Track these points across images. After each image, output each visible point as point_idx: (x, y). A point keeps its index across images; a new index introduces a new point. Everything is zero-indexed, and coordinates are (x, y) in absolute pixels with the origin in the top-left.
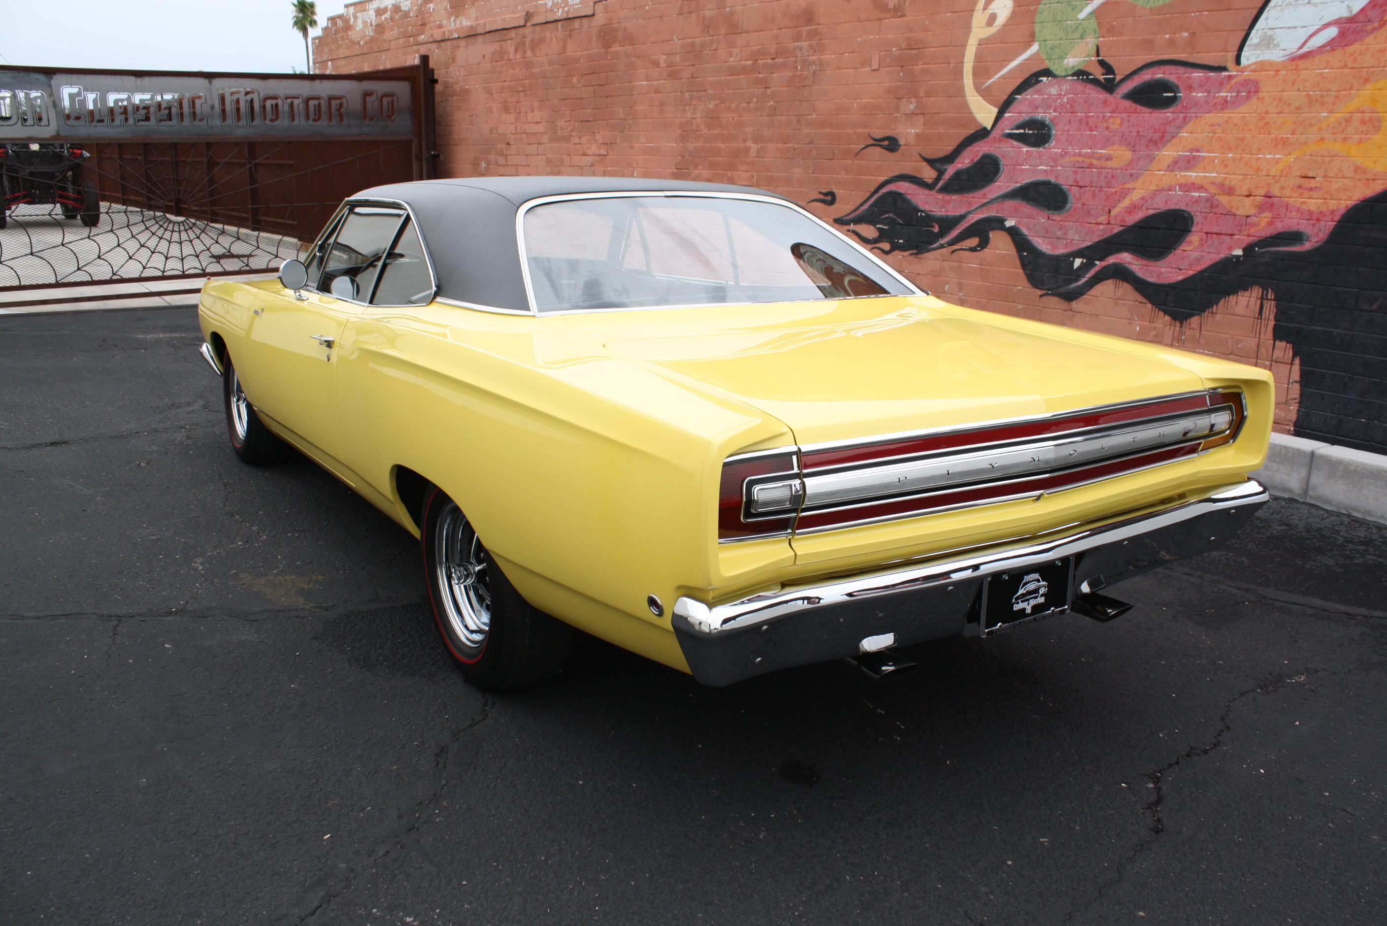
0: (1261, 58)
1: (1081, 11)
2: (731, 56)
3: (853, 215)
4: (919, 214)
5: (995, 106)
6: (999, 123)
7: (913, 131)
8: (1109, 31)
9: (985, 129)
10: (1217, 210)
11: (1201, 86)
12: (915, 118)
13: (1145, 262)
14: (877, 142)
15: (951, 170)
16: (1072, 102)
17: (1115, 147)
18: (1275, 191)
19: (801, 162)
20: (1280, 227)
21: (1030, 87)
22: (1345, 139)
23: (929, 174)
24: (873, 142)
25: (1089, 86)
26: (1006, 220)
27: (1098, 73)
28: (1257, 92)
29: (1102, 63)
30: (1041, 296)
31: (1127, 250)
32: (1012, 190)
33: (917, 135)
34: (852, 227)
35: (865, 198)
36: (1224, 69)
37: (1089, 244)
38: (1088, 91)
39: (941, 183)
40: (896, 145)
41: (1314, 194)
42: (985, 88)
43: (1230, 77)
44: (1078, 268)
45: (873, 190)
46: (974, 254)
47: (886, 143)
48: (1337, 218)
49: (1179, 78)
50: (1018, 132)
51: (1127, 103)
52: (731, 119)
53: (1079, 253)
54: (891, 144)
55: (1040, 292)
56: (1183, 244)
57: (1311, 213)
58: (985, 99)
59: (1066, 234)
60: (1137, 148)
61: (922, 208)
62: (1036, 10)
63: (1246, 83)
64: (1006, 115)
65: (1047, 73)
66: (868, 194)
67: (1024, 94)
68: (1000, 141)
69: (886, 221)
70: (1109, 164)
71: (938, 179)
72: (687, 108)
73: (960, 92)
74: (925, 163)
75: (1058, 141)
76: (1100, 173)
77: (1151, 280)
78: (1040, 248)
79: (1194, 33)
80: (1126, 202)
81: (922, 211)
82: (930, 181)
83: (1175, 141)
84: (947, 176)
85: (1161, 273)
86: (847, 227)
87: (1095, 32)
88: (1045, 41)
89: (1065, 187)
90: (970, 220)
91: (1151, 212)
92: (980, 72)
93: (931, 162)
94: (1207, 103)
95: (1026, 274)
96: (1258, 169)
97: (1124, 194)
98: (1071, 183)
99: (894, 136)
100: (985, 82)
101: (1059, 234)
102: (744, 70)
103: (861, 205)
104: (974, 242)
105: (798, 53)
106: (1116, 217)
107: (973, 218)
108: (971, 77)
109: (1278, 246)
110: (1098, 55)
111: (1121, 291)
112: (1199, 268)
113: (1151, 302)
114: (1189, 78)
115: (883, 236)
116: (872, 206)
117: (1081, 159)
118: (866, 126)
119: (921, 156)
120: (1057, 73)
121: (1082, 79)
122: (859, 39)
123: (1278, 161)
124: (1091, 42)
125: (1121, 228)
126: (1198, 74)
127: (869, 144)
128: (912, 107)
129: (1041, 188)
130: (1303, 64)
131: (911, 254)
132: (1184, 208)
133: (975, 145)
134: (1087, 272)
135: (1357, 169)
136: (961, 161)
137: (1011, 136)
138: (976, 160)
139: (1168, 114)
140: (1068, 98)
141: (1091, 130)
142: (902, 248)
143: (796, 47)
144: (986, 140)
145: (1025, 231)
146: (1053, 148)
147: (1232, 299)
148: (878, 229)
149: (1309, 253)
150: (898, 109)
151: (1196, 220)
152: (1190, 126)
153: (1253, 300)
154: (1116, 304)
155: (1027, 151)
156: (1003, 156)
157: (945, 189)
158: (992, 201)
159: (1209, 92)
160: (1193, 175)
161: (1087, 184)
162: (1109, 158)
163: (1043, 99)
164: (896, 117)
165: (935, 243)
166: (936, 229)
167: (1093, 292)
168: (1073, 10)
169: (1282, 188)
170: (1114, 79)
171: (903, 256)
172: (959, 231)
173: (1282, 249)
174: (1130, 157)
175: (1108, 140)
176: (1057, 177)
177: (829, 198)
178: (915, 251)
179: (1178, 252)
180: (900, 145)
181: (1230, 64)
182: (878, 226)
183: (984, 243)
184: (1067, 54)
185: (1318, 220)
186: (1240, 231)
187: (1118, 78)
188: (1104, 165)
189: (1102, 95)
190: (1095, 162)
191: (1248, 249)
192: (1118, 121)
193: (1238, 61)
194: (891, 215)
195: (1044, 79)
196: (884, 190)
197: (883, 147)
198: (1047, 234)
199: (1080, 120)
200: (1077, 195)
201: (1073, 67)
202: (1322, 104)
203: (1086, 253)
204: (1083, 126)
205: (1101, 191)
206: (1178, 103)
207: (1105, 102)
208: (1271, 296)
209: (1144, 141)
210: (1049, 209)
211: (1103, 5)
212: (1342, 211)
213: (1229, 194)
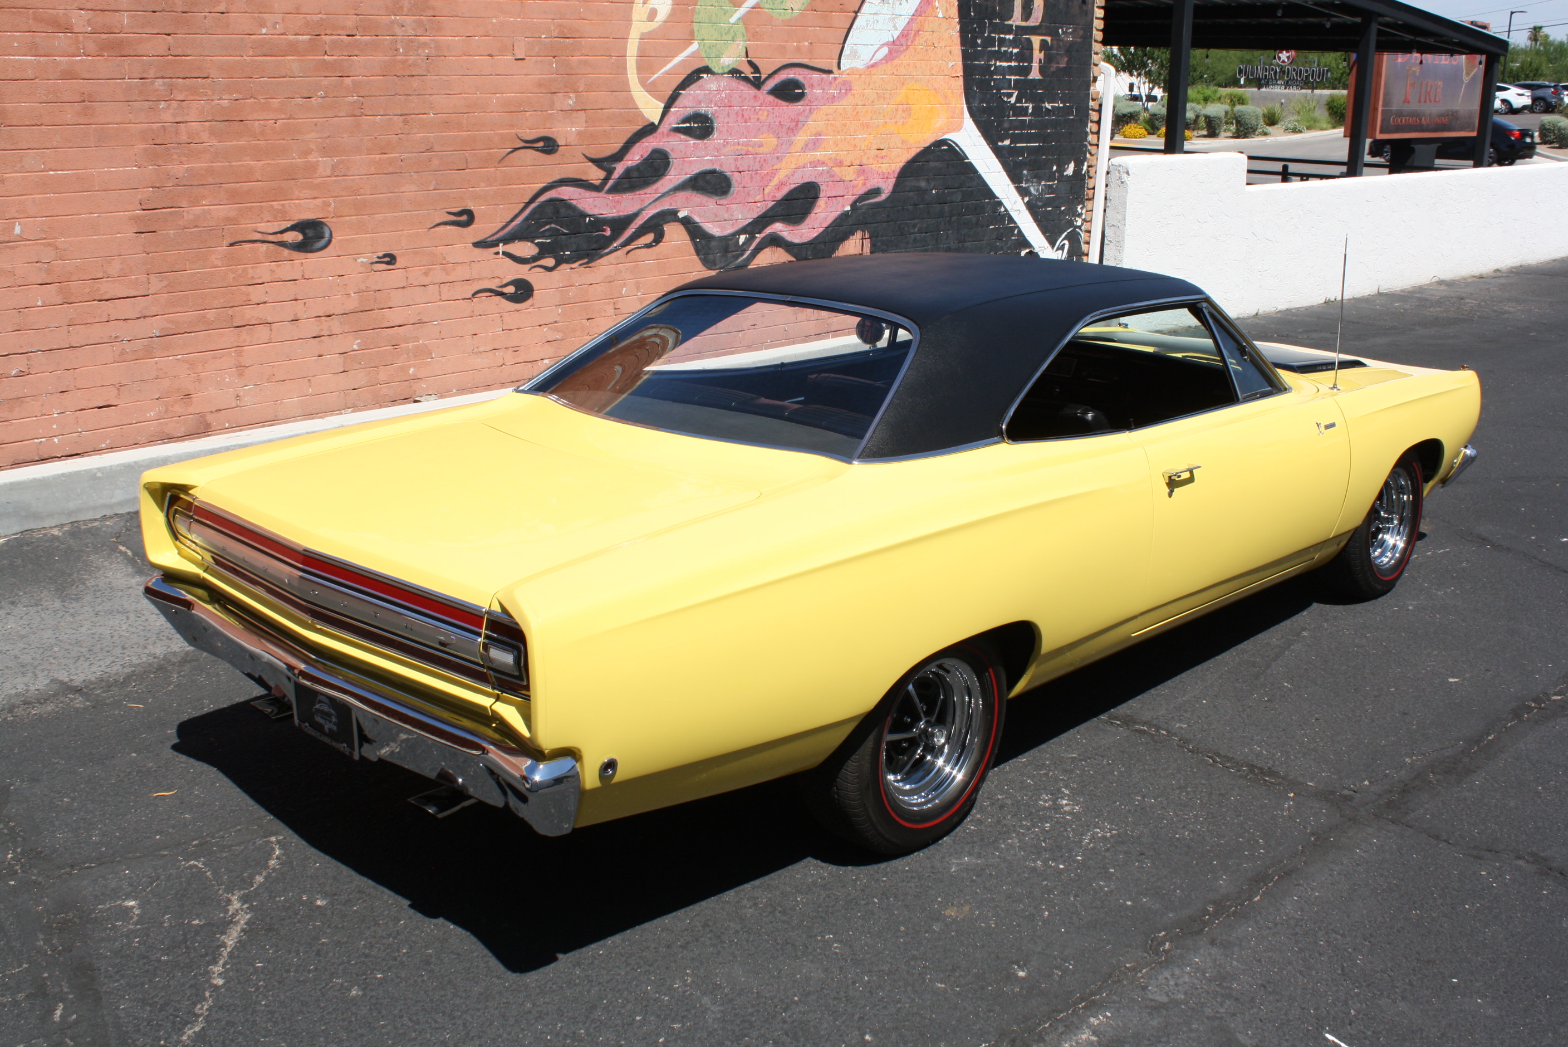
0: (852, 65)
1: (732, 16)
2: (262, 26)
3: (501, 234)
4: (588, 219)
5: (662, 102)
6: (666, 118)
7: (574, 129)
8: (753, 36)
9: (653, 124)
10: (835, 179)
11: (818, 85)
12: (574, 114)
13: (791, 228)
14: (529, 144)
15: (620, 169)
16: (729, 97)
17: (765, 135)
18: (865, 161)
19: (415, 176)
20: (869, 186)
21: (692, 83)
22: (896, 122)
23: (596, 175)
24: (523, 144)
25: (742, 83)
26: (679, 211)
27: (748, 71)
28: (850, 90)
29: (751, 63)
31: (778, 221)
32: (683, 182)
33: (579, 133)
34: (501, 248)
35: (517, 211)
36: (830, 72)
37: (751, 220)
38: (742, 88)
39: (611, 183)
40: (553, 146)
41: (884, 161)
42: (650, 83)
43: (835, 78)
44: (744, 244)
45: (527, 201)
46: (650, 250)
47: (541, 144)
48: (896, 176)
49: (805, 78)
50: (685, 125)
51: (771, 98)
52: (274, 121)
53: (743, 231)
54: (549, 146)
56: (816, 208)
57: (884, 174)
58: (650, 95)
59: (732, 215)
60: (780, 135)
61: (590, 212)
62: (693, 10)
63: (845, 83)
64: (672, 110)
65: (707, 70)
66: (522, 205)
67: (687, 89)
68: (668, 135)
69: (547, 234)
70: (761, 150)
71: (606, 179)
72: (162, 105)
73: (625, 88)
74: (590, 164)
75: (720, 132)
76: (755, 158)
77: (796, 241)
78: (711, 232)
79: (811, 43)
80: (775, 181)
81: (590, 216)
82: (597, 183)
83: (805, 128)
84: (616, 175)
85: (803, 234)
86: (495, 250)
87: (744, 36)
88: (703, 40)
89: (728, 174)
90: (644, 217)
91: (793, 186)
92: (645, 66)
93: (597, 162)
94: (823, 98)
95: (700, 259)
96: (855, 146)
97: (773, 174)
98: (733, 170)
99: (550, 135)
100: (650, 77)
101: (726, 216)
102: (293, 49)
103: (512, 220)
104: (649, 238)
105: (398, 31)
106: (769, 194)
107: (646, 214)
108: (635, 71)
109: (869, 199)
110: (747, 56)
111: (776, 255)
112: (826, 225)
113: (797, 260)
114: (811, 78)
115: (544, 251)
116: (527, 219)
117: (739, 147)
118: (512, 126)
119: (587, 157)
120: (716, 70)
121: (736, 76)
122: (494, 21)
123: (865, 139)
124: (741, 45)
125: (773, 203)
126: (816, 76)
127: (517, 146)
128: (571, 102)
129: (708, 177)
130: (873, 70)
131: (580, 265)
132: (814, 180)
133: (644, 140)
134: (751, 244)
135: (903, 142)
136: (630, 158)
137: (677, 130)
138: (645, 156)
139: (798, 107)
140: (725, 94)
141: (746, 122)
142: (569, 260)
143: (392, 22)
144: (654, 135)
145: (697, 219)
146: (716, 138)
147: (846, 243)
148: (537, 244)
149: (888, 199)
150: (552, 106)
151: (822, 188)
152: (813, 116)
153: (858, 241)
155: (694, 144)
156: (672, 150)
157: (616, 189)
158: (663, 195)
159: (823, 89)
160: (818, 154)
161: (746, 169)
162: (761, 145)
163: (705, 95)
164: (551, 114)
165: (608, 248)
166: (608, 233)
167: (755, 261)
168: (725, 14)
169: (868, 158)
170: (760, 77)
171: (571, 268)
172: (634, 230)
173: (871, 201)
174: (776, 143)
175: (759, 129)
176: (721, 166)
177: (464, 218)
178: (586, 260)
179: (812, 215)
180: (558, 146)
181: (835, 69)
182: (536, 241)
183: (659, 239)
184: (722, 54)
185: (887, 178)
186: (848, 192)
187: (763, 77)
188: (757, 151)
189: (753, 91)
190: (750, 149)
191: (853, 205)
192: (766, 113)
193: (839, 67)
194: (553, 226)
195: (705, 76)
196: (543, 198)
197: (537, 149)
198: (716, 220)
199: (737, 113)
200: (739, 180)
201: (729, 66)
202: (884, 99)
203: (749, 229)
204: (740, 118)
205: (757, 174)
206: (805, 98)
207: (755, 97)
208: (867, 236)
209: (785, 129)
210: (717, 195)
211: (748, 13)
212: (898, 170)
213: (840, 166)
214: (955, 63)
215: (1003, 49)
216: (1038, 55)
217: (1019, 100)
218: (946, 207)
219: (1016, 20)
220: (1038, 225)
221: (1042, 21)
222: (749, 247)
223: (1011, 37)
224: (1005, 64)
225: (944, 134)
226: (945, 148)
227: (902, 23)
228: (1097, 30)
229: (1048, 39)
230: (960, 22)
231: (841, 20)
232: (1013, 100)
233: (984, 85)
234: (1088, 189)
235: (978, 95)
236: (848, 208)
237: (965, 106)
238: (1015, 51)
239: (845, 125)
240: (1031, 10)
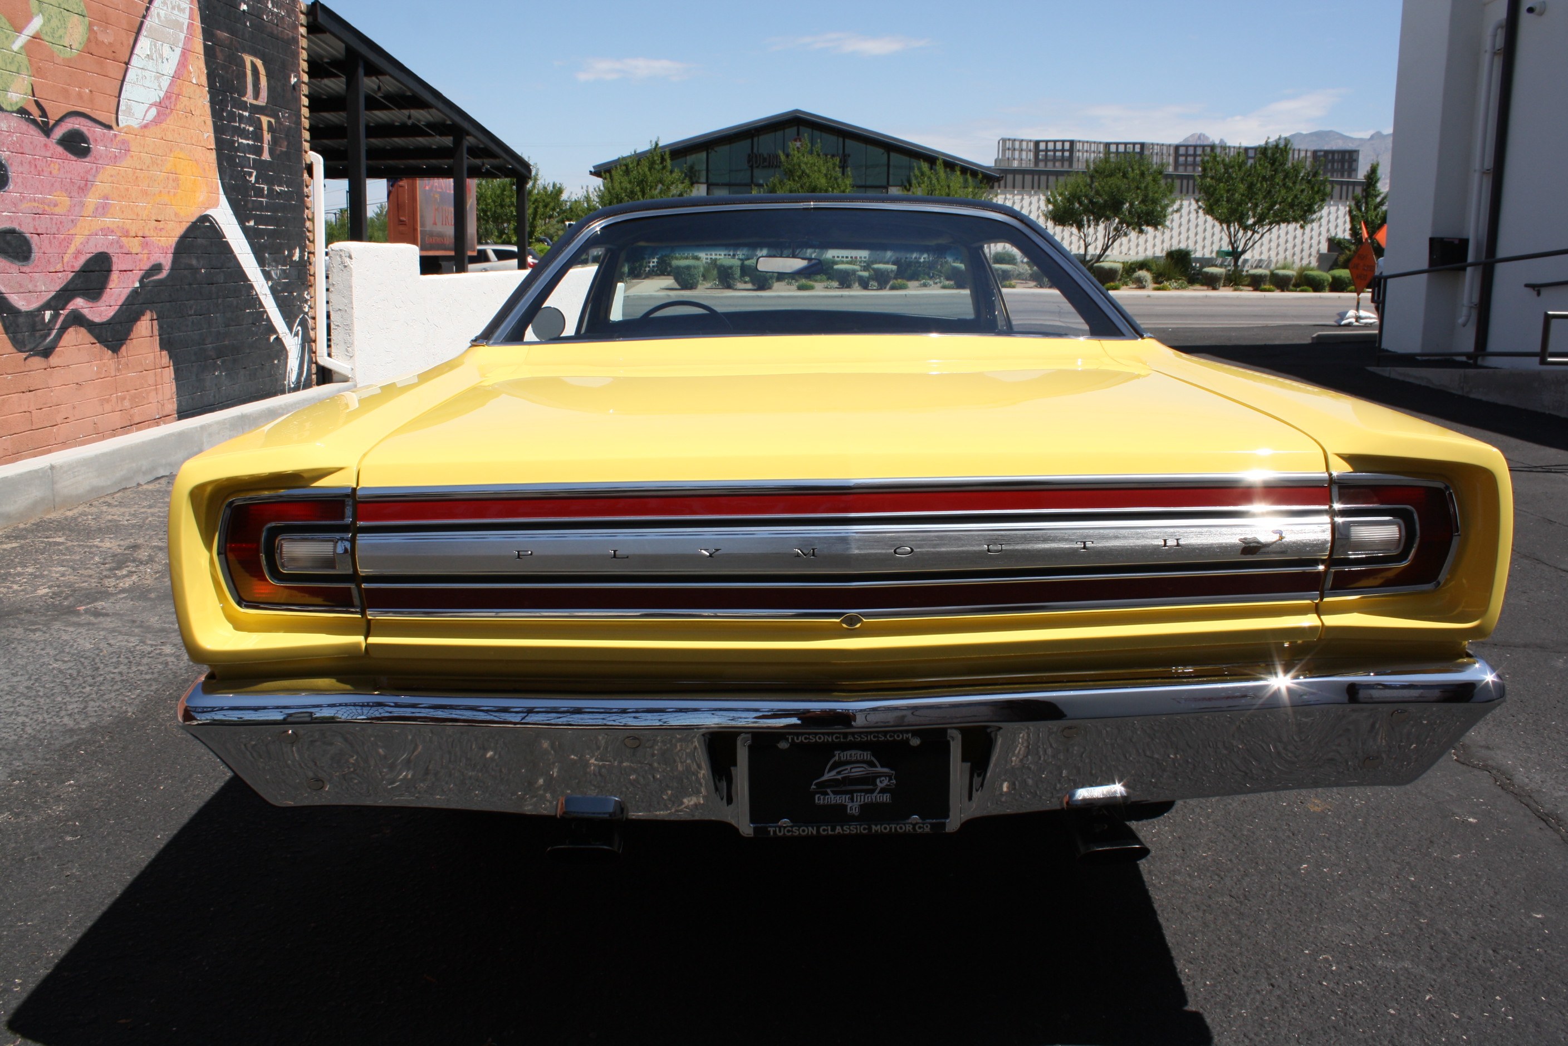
0: (128, 123)
1: (14, 42)
8: (38, 72)
10: (123, 251)
11: (101, 141)
13: (91, 304)
16: (20, 141)
17: (58, 193)
18: (147, 234)
20: (153, 261)
22: (169, 192)
25: (32, 127)
27: (36, 113)
28: (129, 151)
29: (38, 104)
30: (26, 359)
31: (79, 295)
36: (110, 127)
37: (53, 294)
38: (32, 132)
41: (162, 233)
43: (115, 135)
44: (50, 321)
48: (173, 251)
49: (88, 130)
51: (60, 149)
53: (47, 306)
55: (24, 355)
56: (110, 283)
57: (163, 247)
59: (36, 286)
60: (72, 194)
63: (123, 142)
70: (57, 210)
75: (16, 184)
76: (51, 219)
77: (97, 320)
78: (17, 306)
79: (91, 91)
80: (72, 249)
83: (94, 189)
85: (101, 312)
87: (28, 69)
89: (28, 236)
91: (89, 256)
94: (107, 156)
95: (10, 338)
96: (138, 215)
97: (70, 240)
98: (32, 231)
101: (31, 287)
106: (68, 262)
109: (153, 276)
110: (33, 95)
111: (80, 335)
112: (120, 303)
113: (99, 342)
114: (94, 132)
117: (36, 204)
120: (4, 106)
121: (25, 118)
123: (145, 208)
124: (26, 80)
125: (73, 274)
126: (99, 130)
129: (8, 237)
130: (146, 132)
132: (106, 251)
134: (56, 322)
135: (176, 214)
139: (85, 164)
140: (16, 137)
141: (39, 175)
146: (12, 190)
147: (138, 324)
149: (169, 275)
151: (113, 260)
152: (100, 177)
153: (148, 321)
154: (79, 350)
159: (106, 147)
160: (108, 220)
161: (44, 231)
162: (56, 205)
167: (62, 343)
168: (7, 38)
169: (149, 230)
170: (47, 123)
173: (155, 278)
174: (69, 203)
175: (53, 185)
176: (20, 225)
179: (108, 290)
181: (114, 125)
184: (9, 87)
185: (166, 253)
186: (136, 266)
187: (52, 122)
188: (53, 211)
189: (43, 139)
190: (46, 208)
191: (141, 281)
192: (57, 167)
193: (118, 124)
198: (21, 291)
199: (30, 162)
200: (39, 244)
201: (17, 103)
202: (157, 165)
203: (53, 304)
204: (32, 169)
205: (54, 238)
206: (91, 153)
207: (46, 145)
208: (155, 317)
209: (76, 188)
210: (20, 261)
211: (29, 41)
212: (174, 245)
213: (127, 236)
214: (208, 135)
215: (243, 126)
216: (267, 137)
217: (257, 181)
218: (213, 288)
219: (249, 98)
220: (280, 310)
221: (267, 103)
222: (55, 325)
223: (246, 114)
224: (245, 142)
225: (207, 208)
226: (208, 224)
227: (165, 83)
228: (305, 118)
229: (273, 121)
230: (209, 92)
231: (114, 69)
232: (253, 179)
233: (231, 159)
234: (310, 275)
235: (228, 171)
236: (137, 285)
237: (219, 181)
238: (251, 129)
239: (127, 190)
240: (259, 88)
